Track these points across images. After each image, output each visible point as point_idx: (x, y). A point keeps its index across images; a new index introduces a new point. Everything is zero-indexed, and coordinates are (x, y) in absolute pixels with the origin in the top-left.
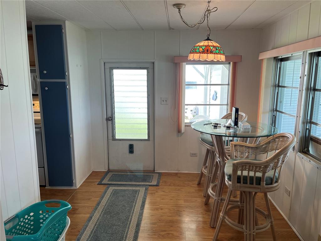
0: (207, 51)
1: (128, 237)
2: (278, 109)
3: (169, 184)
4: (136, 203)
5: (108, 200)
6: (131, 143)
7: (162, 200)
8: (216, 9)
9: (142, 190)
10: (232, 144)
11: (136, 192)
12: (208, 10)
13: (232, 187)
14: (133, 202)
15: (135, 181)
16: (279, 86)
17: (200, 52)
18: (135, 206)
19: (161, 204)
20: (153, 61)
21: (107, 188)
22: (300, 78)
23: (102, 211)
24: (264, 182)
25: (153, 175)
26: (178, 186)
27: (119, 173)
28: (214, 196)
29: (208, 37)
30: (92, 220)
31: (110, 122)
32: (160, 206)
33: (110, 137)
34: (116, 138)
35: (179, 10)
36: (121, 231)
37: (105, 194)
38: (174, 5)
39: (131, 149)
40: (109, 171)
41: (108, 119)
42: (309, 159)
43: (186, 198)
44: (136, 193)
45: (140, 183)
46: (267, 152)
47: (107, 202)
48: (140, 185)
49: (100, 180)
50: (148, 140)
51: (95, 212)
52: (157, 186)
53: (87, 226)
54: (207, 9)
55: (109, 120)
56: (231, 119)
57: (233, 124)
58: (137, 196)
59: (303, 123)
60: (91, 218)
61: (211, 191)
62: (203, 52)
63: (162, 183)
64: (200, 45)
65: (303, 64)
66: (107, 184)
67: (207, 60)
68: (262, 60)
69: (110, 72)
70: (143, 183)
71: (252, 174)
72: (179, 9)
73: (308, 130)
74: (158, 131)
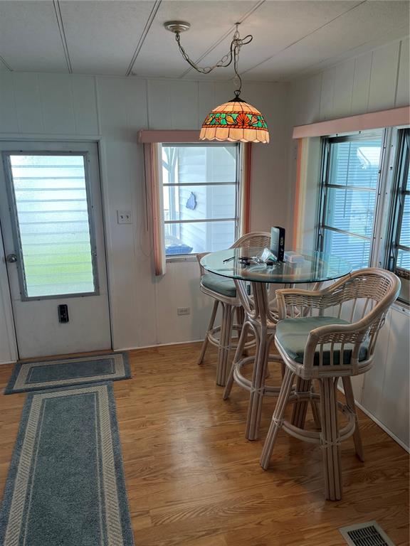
0: (243, 122)
1: (106, 493)
2: (326, 225)
3: (149, 371)
4: (99, 420)
5: (39, 423)
6: (63, 302)
7: (146, 406)
8: (249, 38)
9: (102, 390)
10: (280, 294)
11: (91, 397)
12: (236, 40)
13: (306, 374)
14: (91, 419)
15: (82, 375)
16: (327, 185)
17: (228, 125)
18: (99, 425)
19: (148, 414)
20: (95, 138)
21: (29, 398)
22: (380, 172)
23: (35, 451)
24: (357, 358)
25: (113, 359)
26: (167, 372)
27: (45, 364)
28: (249, 386)
29: (237, 96)
30: (18, 475)
31: (13, 266)
32: (147, 416)
33: (17, 295)
34: (29, 296)
35: (177, 36)
36: (88, 485)
37: (28, 413)
38: (167, 24)
39: (63, 314)
40: (20, 362)
41: (8, 260)
42: (401, 308)
43: (188, 394)
44: (93, 400)
45: (94, 378)
46: (340, 302)
47: (38, 427)
48: (95, 382)
49: (6, 384)
50: (97, 293)
51: (20, 455)
52: (127, 378)
53: (12, 488)
54: (235, 36)
55: (12, 261)
56: (269, 247)
57: (274, 258)
58: (95, 404)
59: (386, 248)
60: (15, 469)
61: (240, 376)
62: (235, 125)
63: (136, 370)
64: (227, 110)
65: (384, 148)
66: (27, 390)
67: (229, 139)
68: (300, 140)
69: (3, 161)
70: (99, 378)
71: (337, 347)
72: (177, 32)
73: (392, 259)
74: (117, 276)
